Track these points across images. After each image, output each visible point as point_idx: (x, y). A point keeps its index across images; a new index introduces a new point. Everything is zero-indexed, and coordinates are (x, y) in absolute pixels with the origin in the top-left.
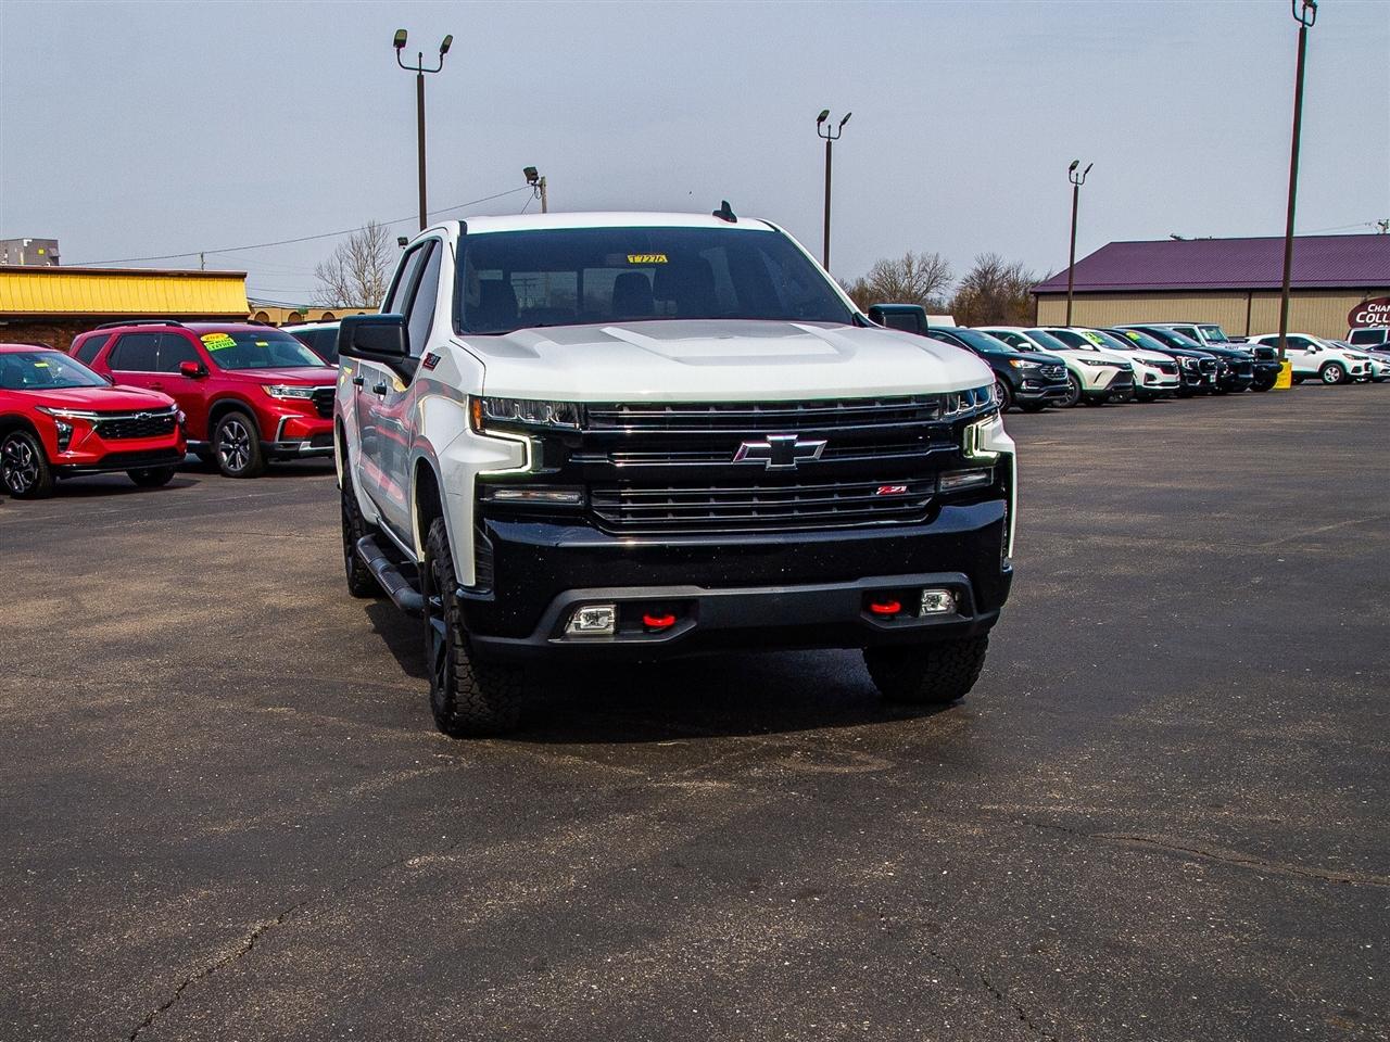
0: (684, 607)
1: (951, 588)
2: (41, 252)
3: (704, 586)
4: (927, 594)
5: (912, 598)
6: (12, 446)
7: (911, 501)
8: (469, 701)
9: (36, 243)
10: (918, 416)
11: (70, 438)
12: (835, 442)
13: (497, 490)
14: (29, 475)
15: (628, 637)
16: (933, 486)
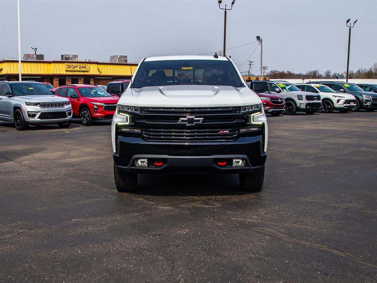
0: (164, 160)
1: (243, 159)
2: (123, 59)
3: (169, 155)
4: (234, 160)
5: (230, 161)
6: (83, 112)
7: (230, 135)
8: (119, 182)
9: (121, 57)
10: (233, 112)
11: (97, 110)
12: (206, 119)
13: (122, 128)
14: (87, 119)
15: (152, 168)
16: (238, 131)
